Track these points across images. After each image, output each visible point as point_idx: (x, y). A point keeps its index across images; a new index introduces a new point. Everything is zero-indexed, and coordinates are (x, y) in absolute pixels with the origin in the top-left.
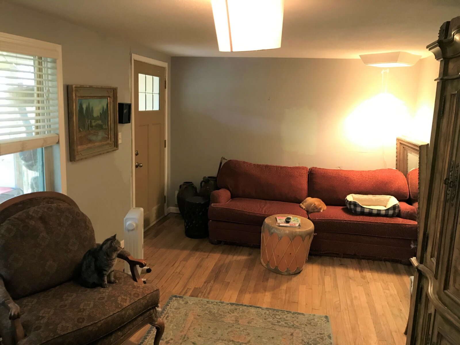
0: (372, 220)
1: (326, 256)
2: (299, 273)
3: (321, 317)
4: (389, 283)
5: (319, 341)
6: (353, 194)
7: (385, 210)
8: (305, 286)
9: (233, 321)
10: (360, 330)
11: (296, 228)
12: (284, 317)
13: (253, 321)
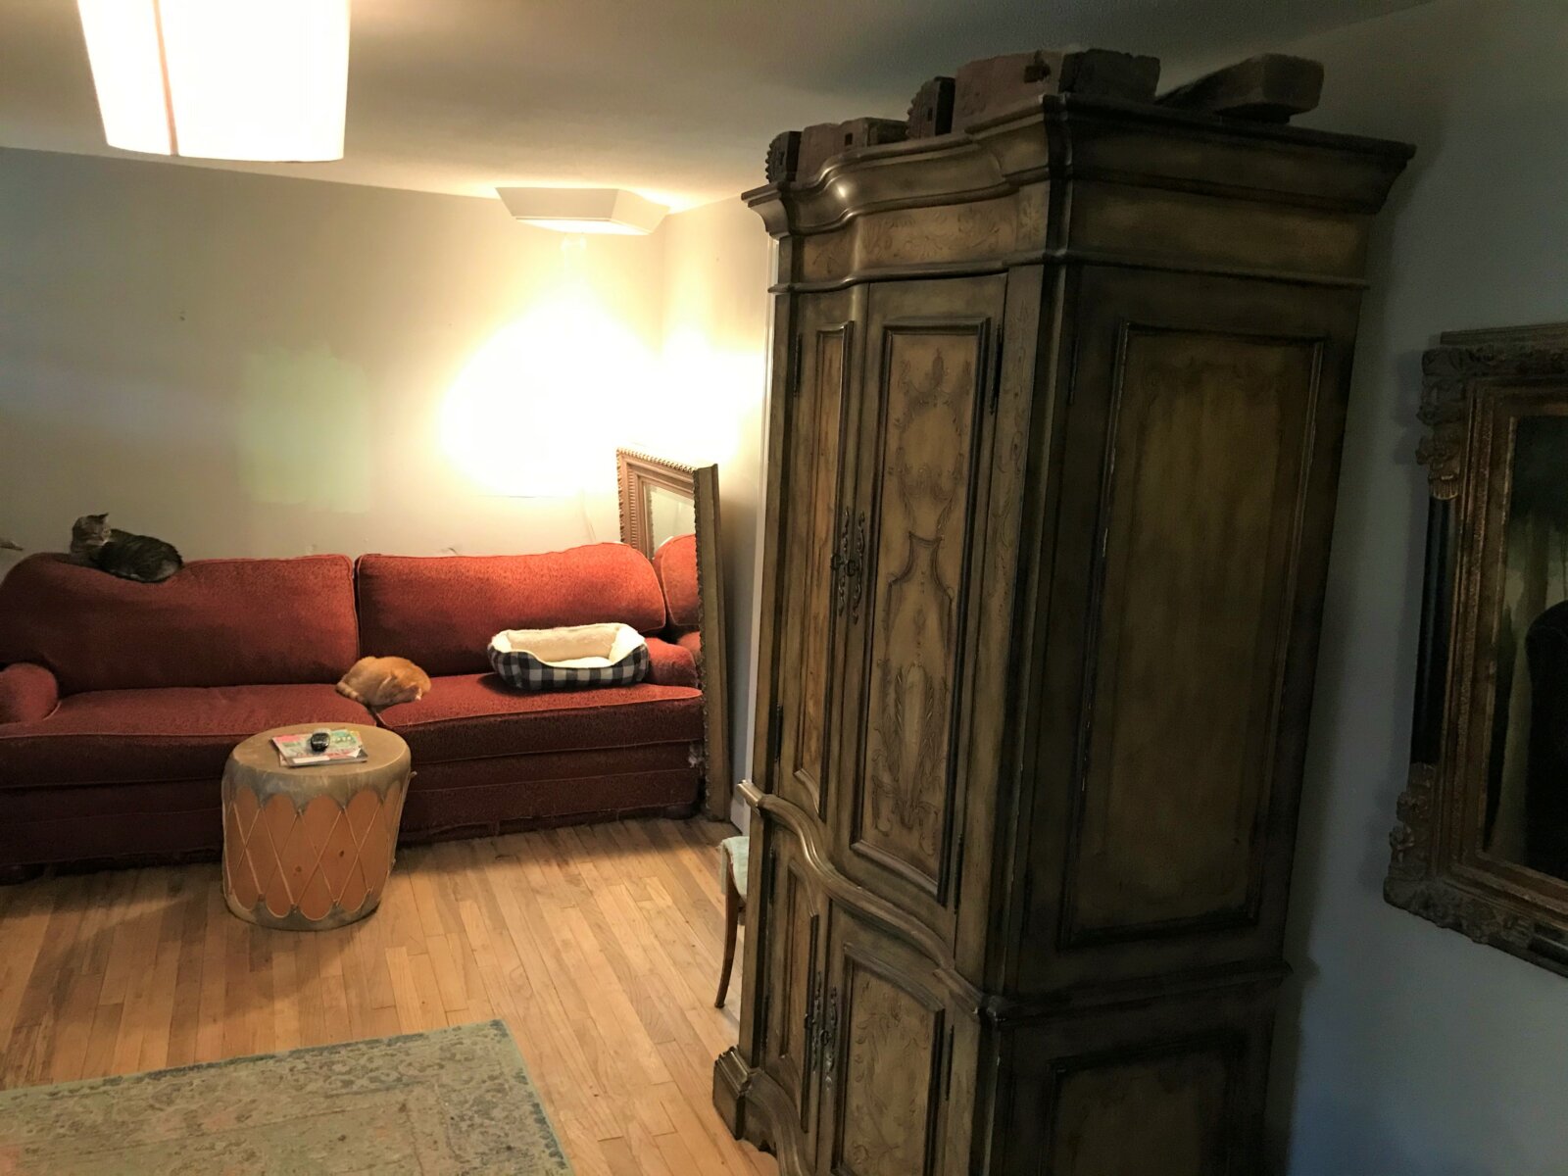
0: (579, 704)
1: (447, 841)
2: (374, 911)
3: (479, 1028)
4: (648, 880)
5: (494, 1100)
6: (509, 631)
7: (612, 667)
8: (404, 949)
9: (179, 1132)
10: (601, 1031)
11: (354, 765)
12: (363, 1061)
13: (255, 1109)
